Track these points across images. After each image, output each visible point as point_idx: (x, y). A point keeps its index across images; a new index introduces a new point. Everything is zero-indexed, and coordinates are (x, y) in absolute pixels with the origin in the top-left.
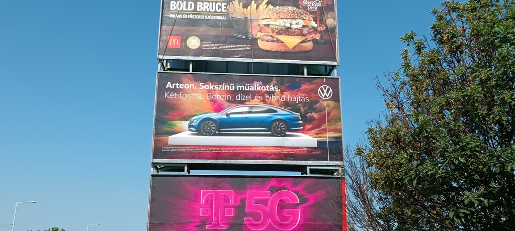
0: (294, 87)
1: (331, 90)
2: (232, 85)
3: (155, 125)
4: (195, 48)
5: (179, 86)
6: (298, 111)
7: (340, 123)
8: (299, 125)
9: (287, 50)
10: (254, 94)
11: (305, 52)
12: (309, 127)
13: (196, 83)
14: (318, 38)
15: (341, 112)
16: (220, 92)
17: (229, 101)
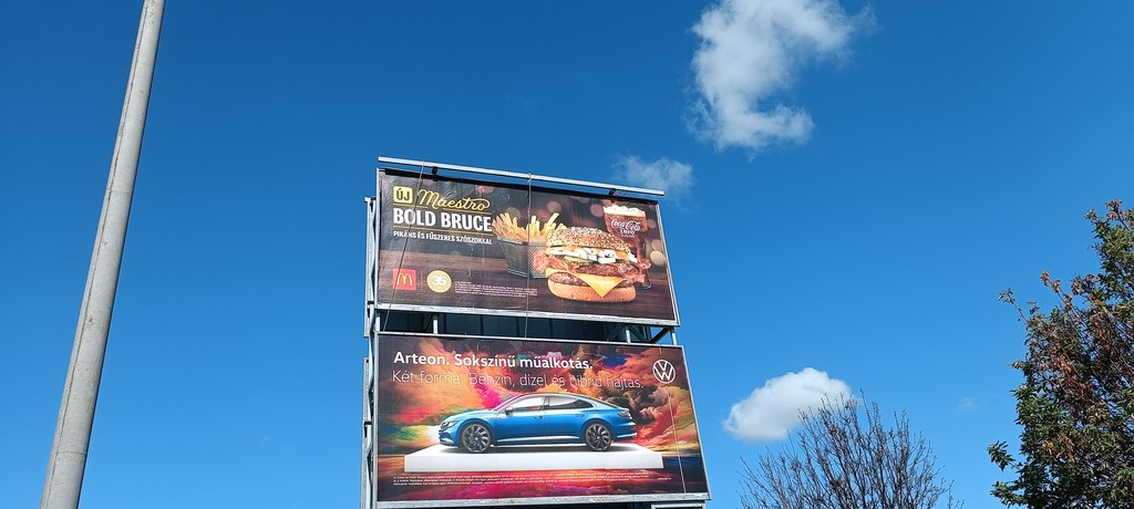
0: (613, 360)
1: (672, 368)
2: (511, 359)
4: (442, 291)
5: (417, 360)
8: (629, 430)
9: (596, 299)
11: (625, 303)
12: (646, 432)
13: (448, 354)
14: (643, 281)
16: (492, 371)
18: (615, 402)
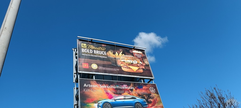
0: (140, 87)
1: (154, 89)
2: (114, 86)
4: (95, 69)
5: (90, 86)
9: (134, 72)
10: (125, 90)
12: (150, 105)
13: (98, 85)
16: (110, 89)
18: (142, 97)
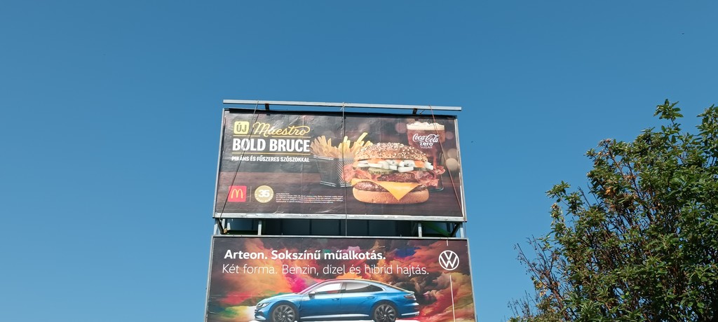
0: (404, 253)
1: (457, 257)
2: (317, 253)
3: (208, 313)
4: (266, 202)
5: (242, 256)
6: (411, 287)
7: (472, 304)
8: (413, 309)
9: (393, 202)
10: (348, 264)
11: (419, 204)
12: (428, 311)
13: (267, 251)
14: (436, 185)
15: (473, 289)
16: (301, 263)
17: (313, 275)
18: (403, 286)
